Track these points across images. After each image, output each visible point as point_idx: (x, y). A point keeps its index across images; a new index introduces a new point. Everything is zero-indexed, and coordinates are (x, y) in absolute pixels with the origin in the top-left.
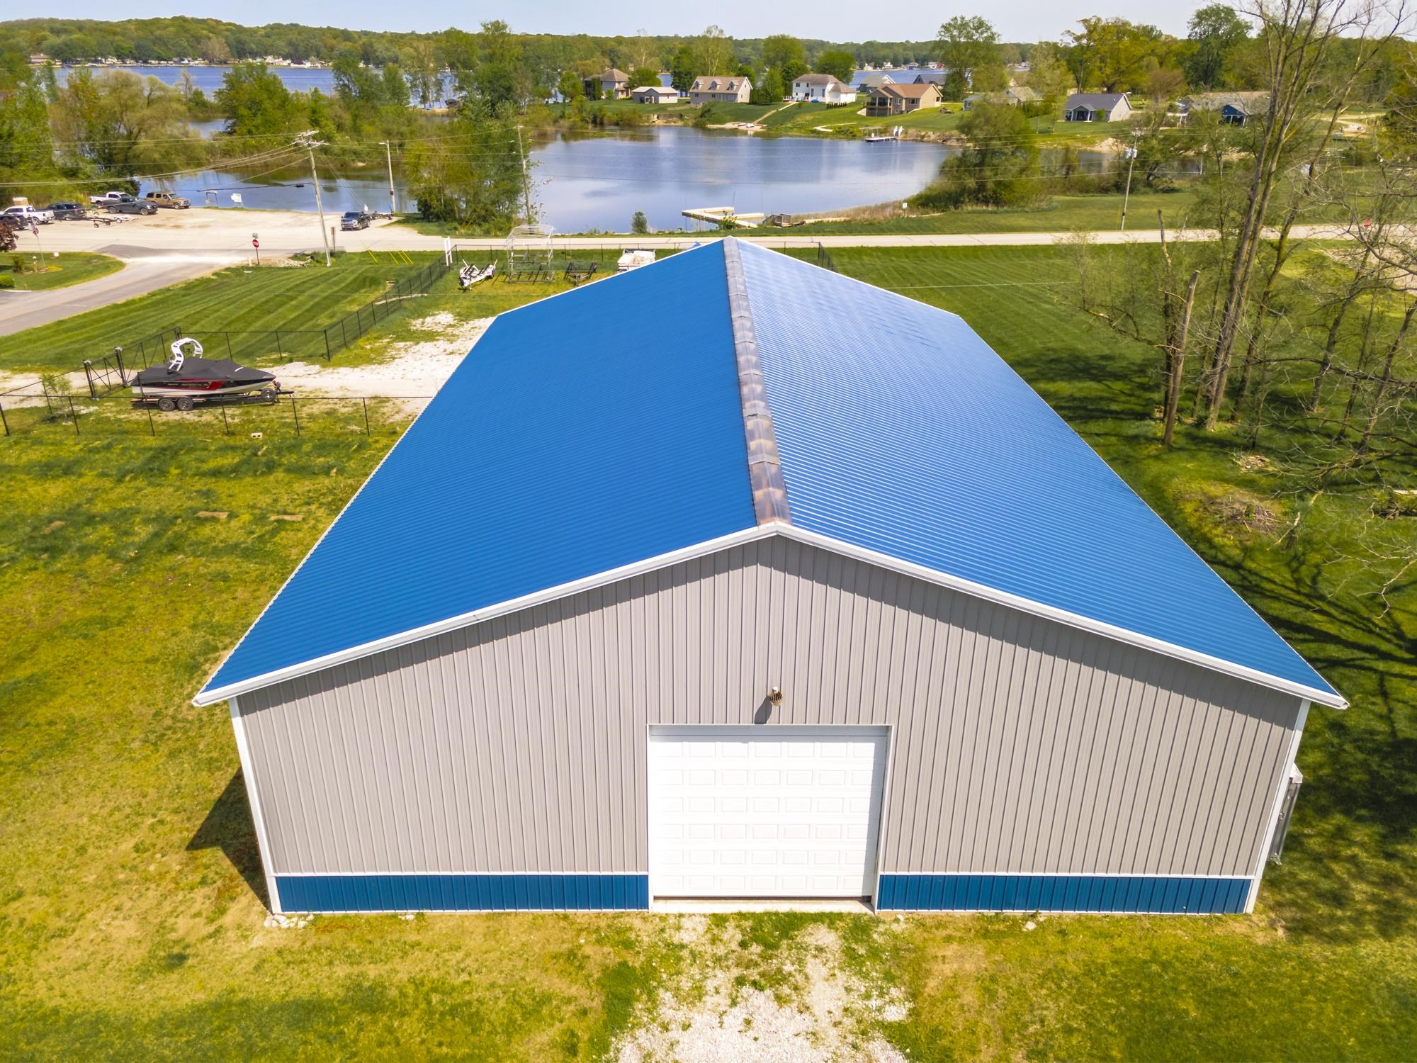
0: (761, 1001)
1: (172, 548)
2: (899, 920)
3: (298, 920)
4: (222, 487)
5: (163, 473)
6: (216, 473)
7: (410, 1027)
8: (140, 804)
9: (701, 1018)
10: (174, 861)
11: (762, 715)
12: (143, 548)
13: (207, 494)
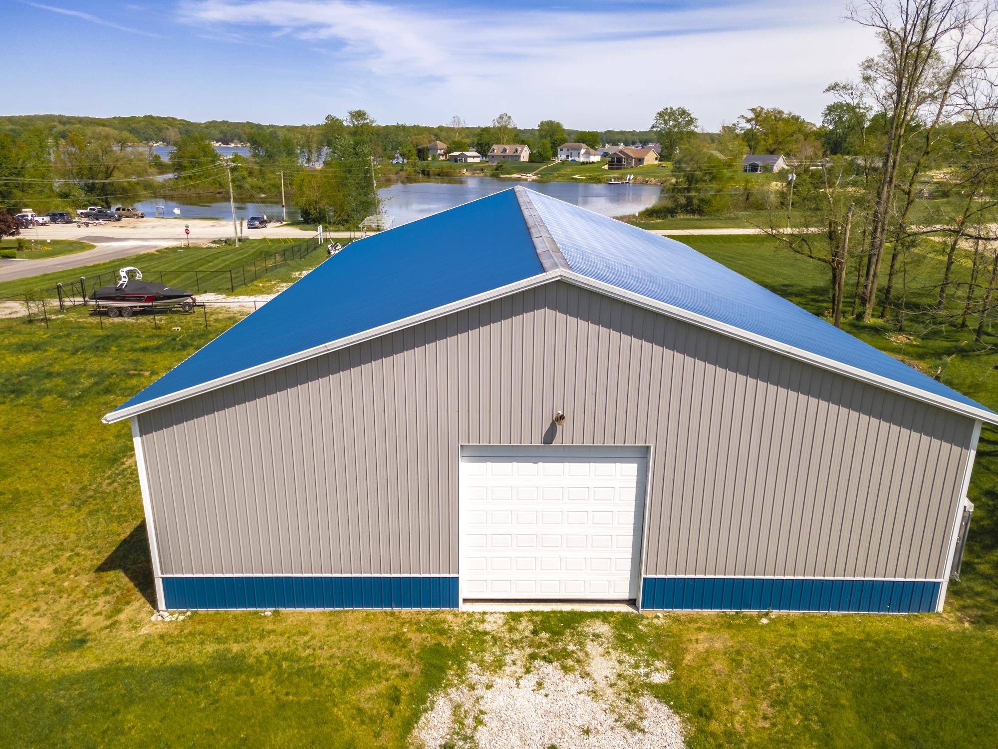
0: (551, 670)
1: (107, 391)
2: (659, 617)
3: (178, 616)
4: (148, 358)
5: (106, 349)
6: (145, 350)
7: (264, 683)
8: (62, 544)
9: (502, 682)
10: (84, 581)
11: (549, 436)
12: (86, 391)
13: (136, 361)
